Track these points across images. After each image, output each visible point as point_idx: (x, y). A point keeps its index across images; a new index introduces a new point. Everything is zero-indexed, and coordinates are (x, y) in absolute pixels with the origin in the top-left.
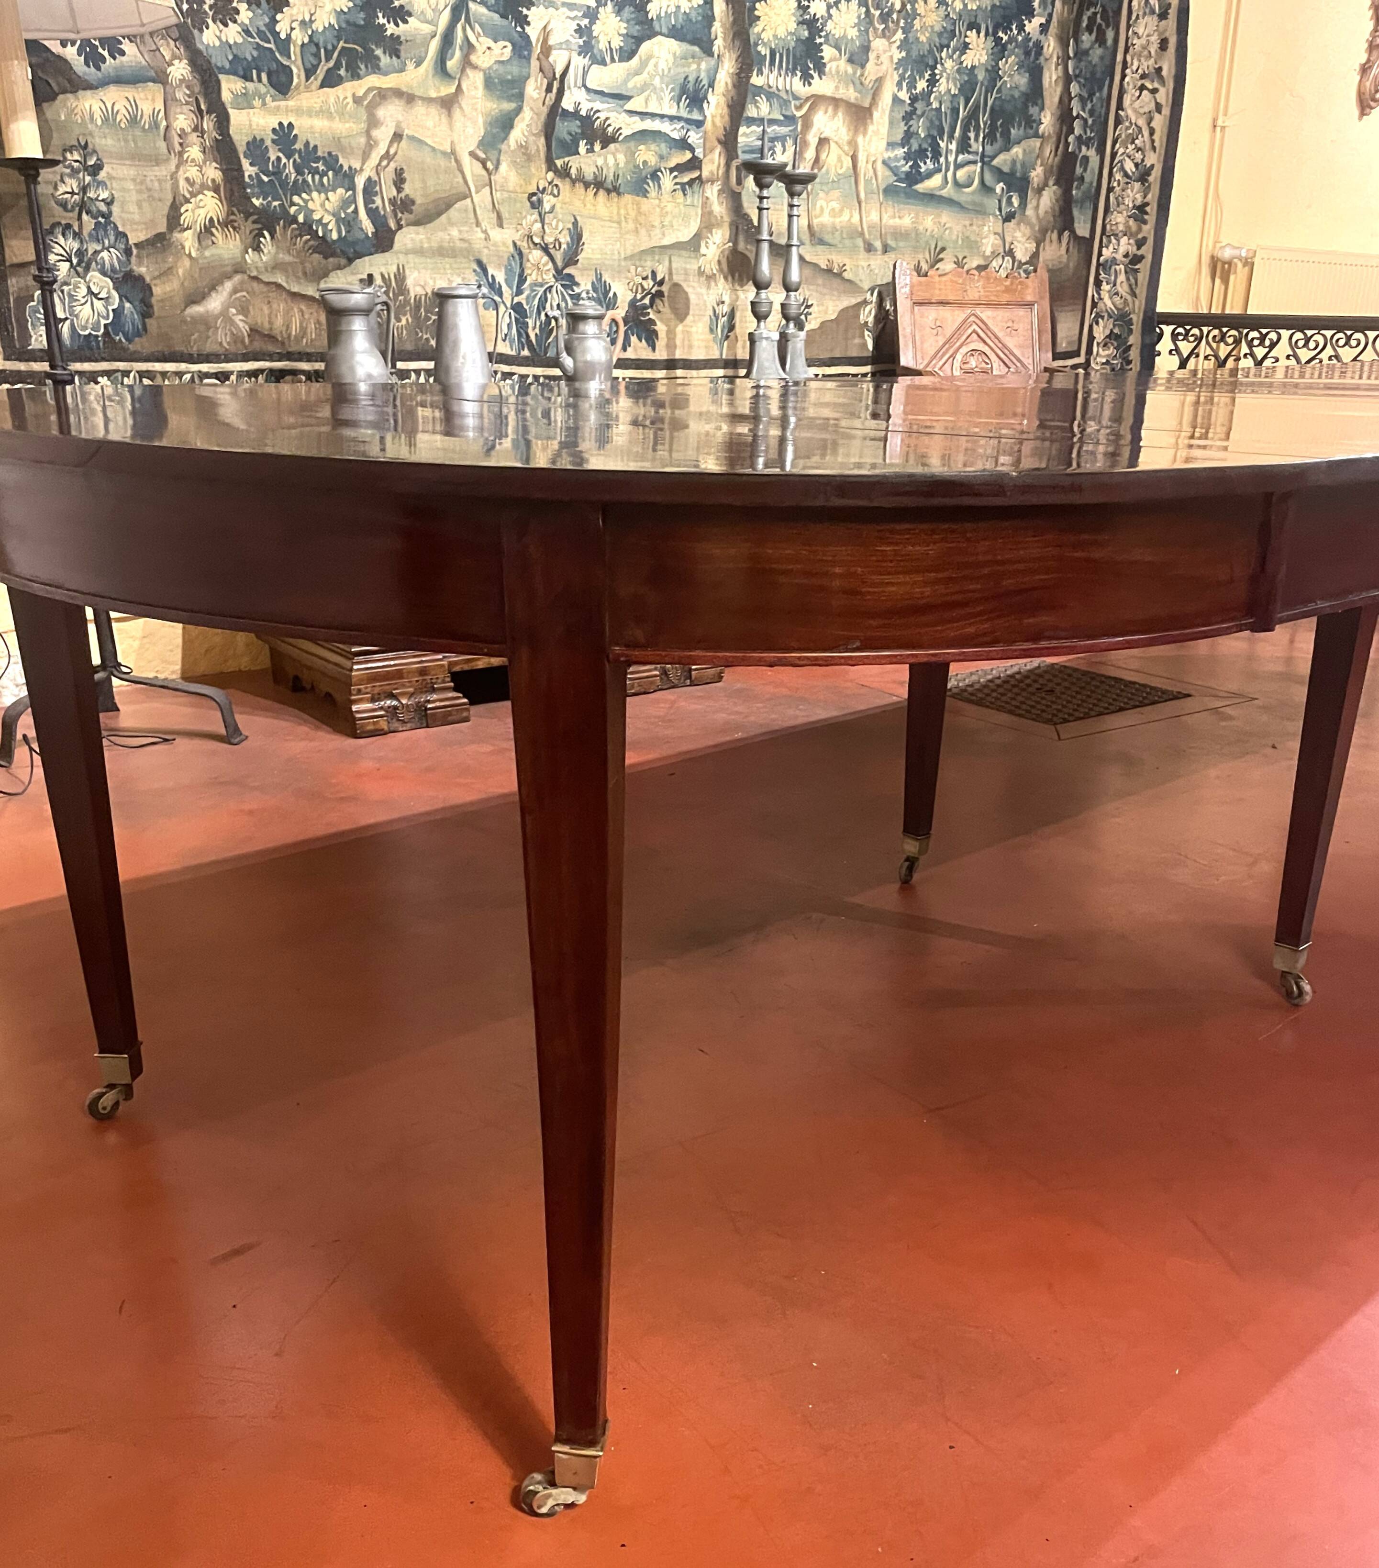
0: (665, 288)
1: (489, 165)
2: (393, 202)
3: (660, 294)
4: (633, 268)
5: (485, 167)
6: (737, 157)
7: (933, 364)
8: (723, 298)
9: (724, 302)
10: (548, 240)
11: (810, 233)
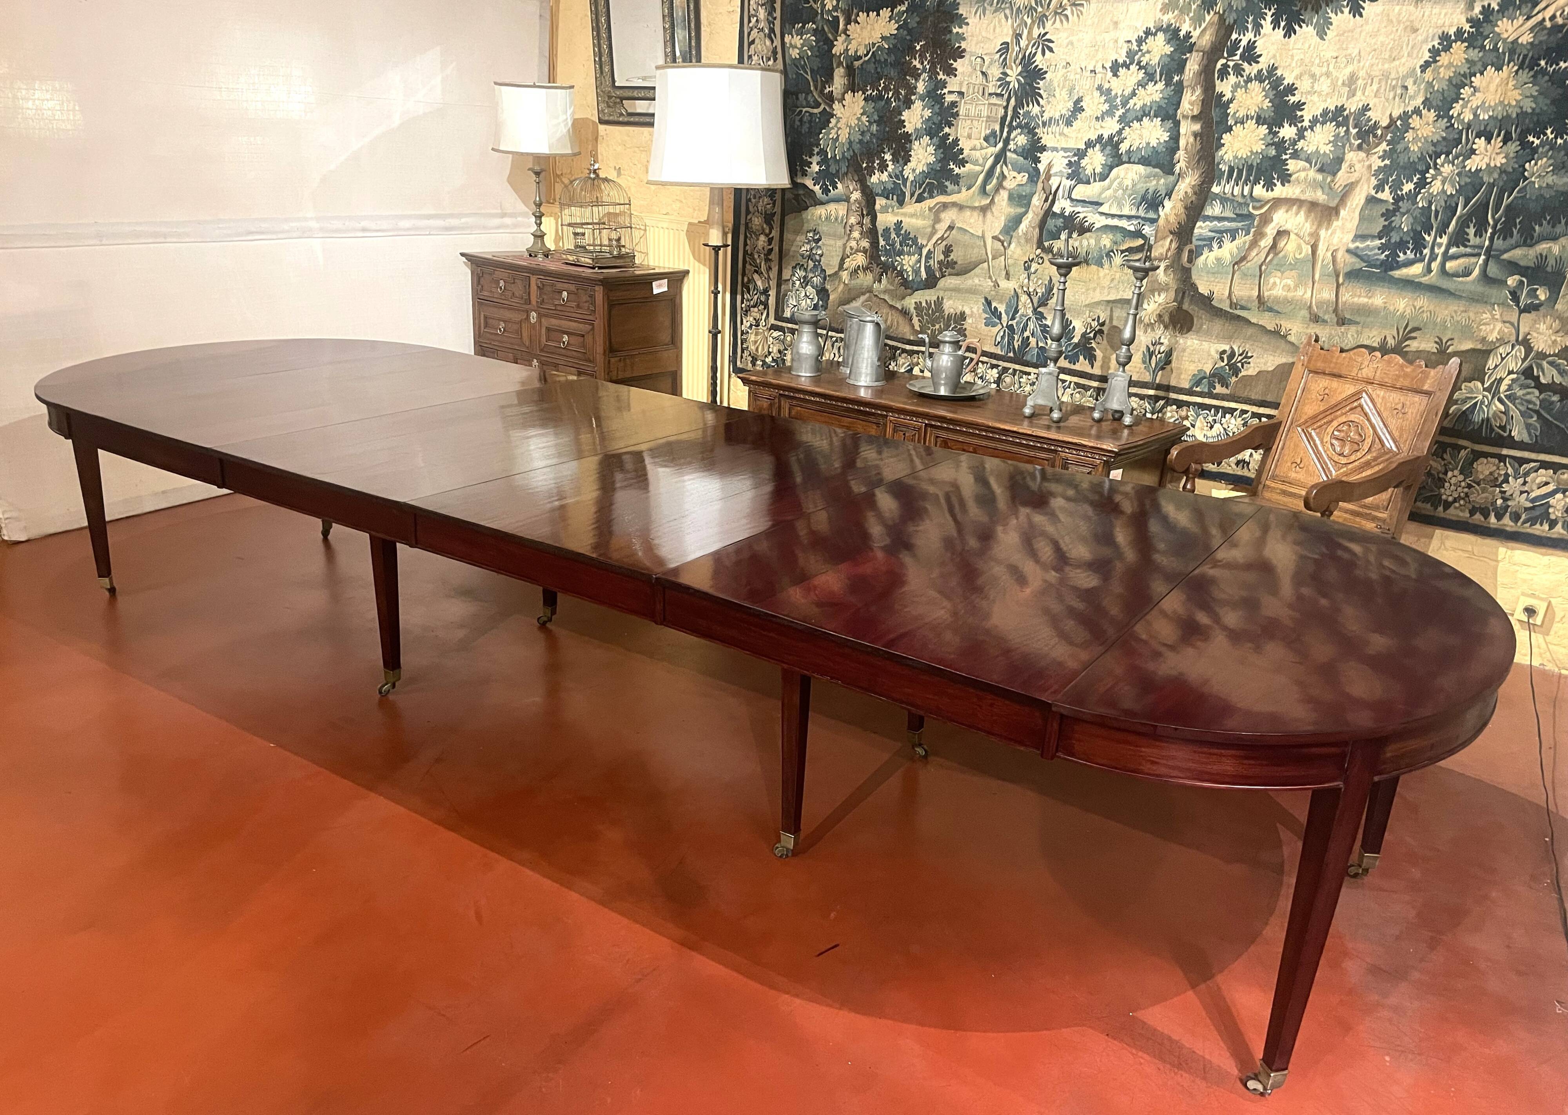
0: (1105, 328)
1: (1005, 244)
2: (940, 263)
3: (1101, 332)
4: (1087, 312)
5: (1003, 245)
6: (1191, 243)
7: (1307, 425)
8: (1162, 341)
9: (1162, 344)
10: (1031, 290)
11: (1259, 302)
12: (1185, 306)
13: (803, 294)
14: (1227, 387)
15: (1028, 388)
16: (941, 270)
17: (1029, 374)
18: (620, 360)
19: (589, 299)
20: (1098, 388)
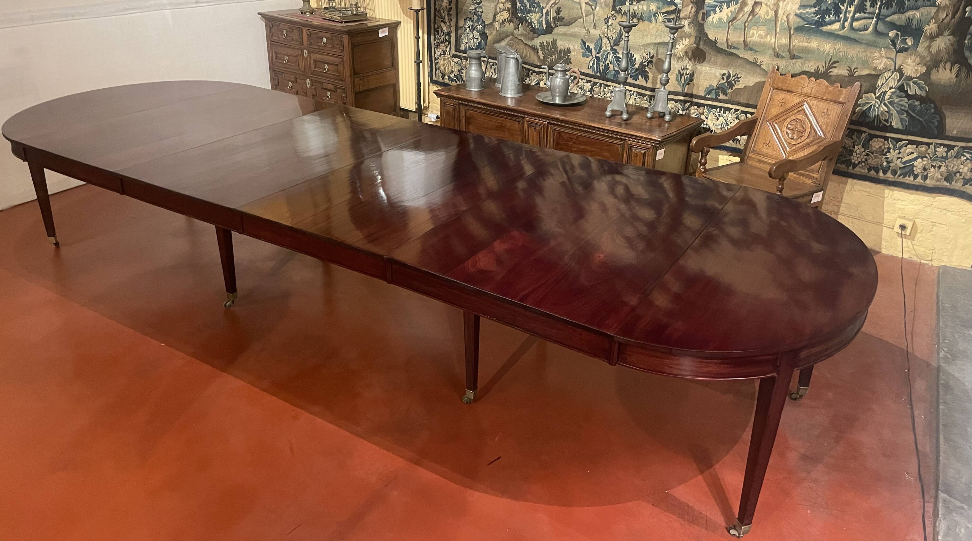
0: (654, 60)
1: (593, 7)
2: (554, 18)
3: (651, 62)
4: (643, 50)
5: (592, 8)
6: (704, 8)
7: (773, 120)
8: (687, 67)
9: (688, 69)
10: (609, 36)
11: (744, 44)
12: (701, 47)
13: (472, 36)
14: (726, 96)
15: (609, 95)
16: (555, 22)
17: (609, 86)
18: (361, 79)
19: (339, 43)
20: (650, 95)
